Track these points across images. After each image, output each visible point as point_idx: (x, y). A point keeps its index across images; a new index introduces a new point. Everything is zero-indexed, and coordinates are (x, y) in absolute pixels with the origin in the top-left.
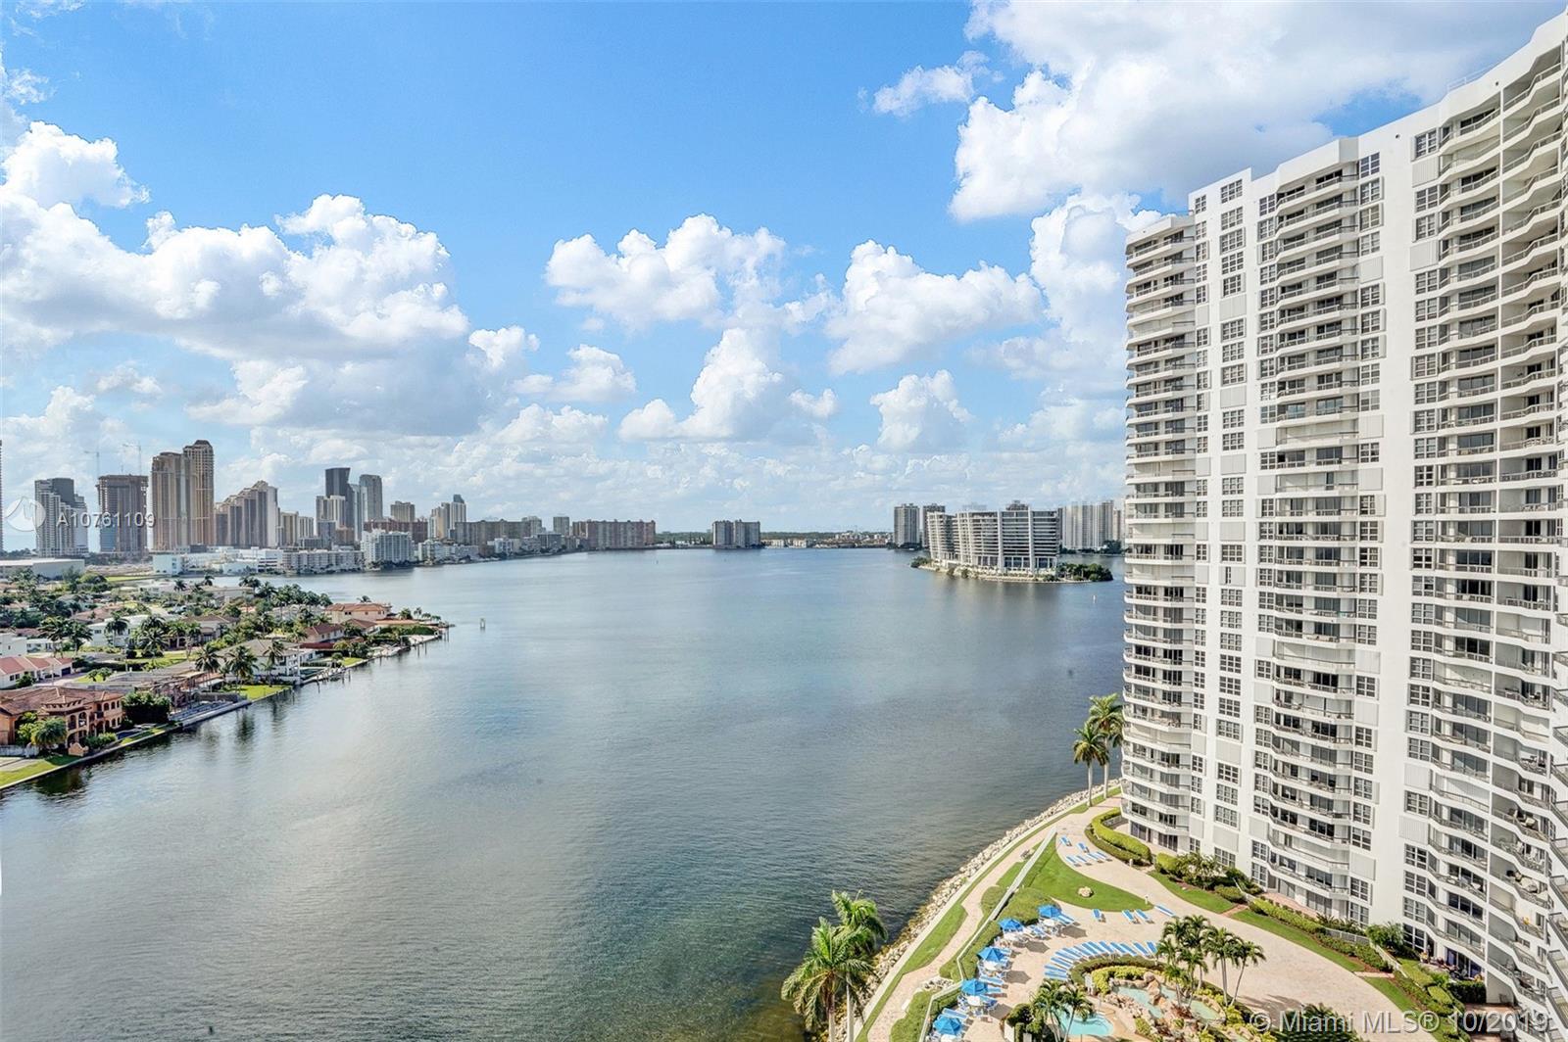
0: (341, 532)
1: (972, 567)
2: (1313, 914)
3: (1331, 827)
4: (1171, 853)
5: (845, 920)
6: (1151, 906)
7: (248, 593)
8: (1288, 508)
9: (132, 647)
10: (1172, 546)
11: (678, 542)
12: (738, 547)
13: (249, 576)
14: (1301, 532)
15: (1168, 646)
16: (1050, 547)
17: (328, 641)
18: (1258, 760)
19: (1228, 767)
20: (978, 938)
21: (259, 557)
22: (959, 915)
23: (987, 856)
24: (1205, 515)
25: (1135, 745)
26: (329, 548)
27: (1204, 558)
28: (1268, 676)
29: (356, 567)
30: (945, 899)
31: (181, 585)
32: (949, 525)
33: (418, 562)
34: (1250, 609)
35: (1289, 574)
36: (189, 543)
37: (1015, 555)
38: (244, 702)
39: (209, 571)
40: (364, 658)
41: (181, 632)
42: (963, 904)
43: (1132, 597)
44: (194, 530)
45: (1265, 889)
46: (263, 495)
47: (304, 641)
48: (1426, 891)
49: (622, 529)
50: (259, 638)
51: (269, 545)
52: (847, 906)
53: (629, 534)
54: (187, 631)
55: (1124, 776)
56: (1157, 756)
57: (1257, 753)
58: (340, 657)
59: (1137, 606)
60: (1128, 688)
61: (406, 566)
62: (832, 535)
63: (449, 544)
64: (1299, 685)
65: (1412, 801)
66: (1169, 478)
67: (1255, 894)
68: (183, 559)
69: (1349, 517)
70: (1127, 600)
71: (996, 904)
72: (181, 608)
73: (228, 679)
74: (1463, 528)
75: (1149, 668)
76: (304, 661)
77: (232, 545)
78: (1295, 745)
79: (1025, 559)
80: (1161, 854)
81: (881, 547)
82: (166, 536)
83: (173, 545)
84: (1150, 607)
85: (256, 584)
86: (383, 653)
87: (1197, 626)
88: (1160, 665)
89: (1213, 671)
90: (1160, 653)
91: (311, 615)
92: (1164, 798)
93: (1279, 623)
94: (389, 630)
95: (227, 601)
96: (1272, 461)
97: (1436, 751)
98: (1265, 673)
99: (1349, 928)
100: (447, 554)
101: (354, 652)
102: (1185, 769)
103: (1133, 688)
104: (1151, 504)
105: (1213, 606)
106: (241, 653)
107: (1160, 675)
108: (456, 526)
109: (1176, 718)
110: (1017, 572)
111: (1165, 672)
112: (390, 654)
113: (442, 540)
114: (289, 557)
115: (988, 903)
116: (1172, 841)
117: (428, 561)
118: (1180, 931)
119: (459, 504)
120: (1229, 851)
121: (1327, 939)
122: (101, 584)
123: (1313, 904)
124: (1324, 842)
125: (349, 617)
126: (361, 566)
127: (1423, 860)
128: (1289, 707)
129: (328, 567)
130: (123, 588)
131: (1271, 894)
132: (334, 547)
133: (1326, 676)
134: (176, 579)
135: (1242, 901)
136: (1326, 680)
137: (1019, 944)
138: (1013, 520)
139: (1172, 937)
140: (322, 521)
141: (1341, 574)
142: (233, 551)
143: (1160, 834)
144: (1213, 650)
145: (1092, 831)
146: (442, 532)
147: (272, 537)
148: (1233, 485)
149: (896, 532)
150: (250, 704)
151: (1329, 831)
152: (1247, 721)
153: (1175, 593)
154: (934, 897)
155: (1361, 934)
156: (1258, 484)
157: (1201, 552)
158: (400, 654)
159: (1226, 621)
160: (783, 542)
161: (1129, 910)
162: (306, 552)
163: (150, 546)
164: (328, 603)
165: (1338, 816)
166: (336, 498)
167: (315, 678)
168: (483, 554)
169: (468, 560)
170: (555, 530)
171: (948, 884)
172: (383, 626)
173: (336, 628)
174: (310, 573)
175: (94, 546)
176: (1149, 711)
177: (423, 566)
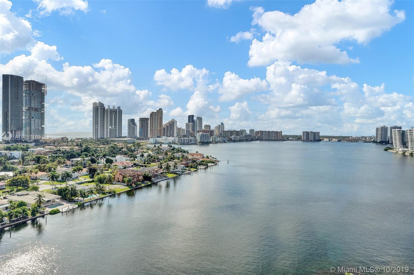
0: (192, 133)
7: (169, 149)
9: (145, 161)
11: (290, 138)
12: (311, 141)
13: (169, 144)
17: (187, 163)
21: (172, 139)
26: (189, 138)
29: (195, 143)
31: (155, 146)
32: (402, 133)
33: (211, 142)
36: (157, 135)
38: (168, 178)
39: (161, 143)
40: (197, 169)
41: (155, 158)
44: (158, 131)
46: (173, 123)
47: (182, 163)
49: (271, 134)
50: (172, 161)
51: (174, 136)
53: (273, 135)
54: (156, 158)
58: (190, 168)
61: (208, 143)
63: (219, 137)
68: (156, 139)
72: (155, 152)
73: (164, 171)
76: (182, 168)
77: (166, 136)
82: (152, 133)
83: (154, 136)
85: (171, 147)
86: (201, 168)
91: (184, 156)
94: (203, 161)
95: (165, 151)
100: (219, 140)
101: (194, 167)
106: (167, 165)
108: (221, 132)
112: (203, 168)
113: (217, 136)
114: (179, 140)
117: (214, 142)
119: (222, 125)
122: (139, 145)
125: (193, 157)
126: (196, 143)
129: (188, 143)
130: (144, 146)
132: (190, 137)
134: (154, 145)
140: (187, 130)
142: (167, 138)
146: (218, 133)
147: (175, 134)
149: (377, 137)
150: (169, 179)
158: (205, 168)
160: (328, 139)
162: (183, 138)
163: (149, 136)
164: (188, 153)
166: (191, 123)
167: (184, 173)
168: (228, 140)
169: (225, 142)
170: (250, 134)
172: (201, 160)
173: (190, 160)
174: (184, 144)
175: (138, 136)
177: (212, 143)
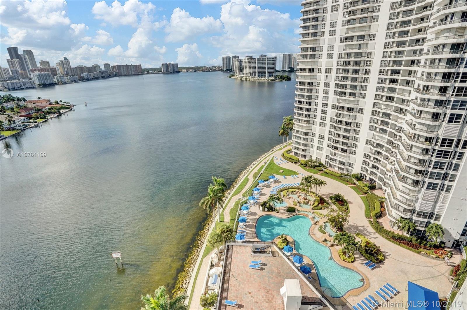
0: (22, 73)
1: (248, 77)
2: (339, 172)
3: (347, 150)
4: (305, 160)
5: (215, 184)
6: (298, 174)
8: (346, 56)
10: (311, 69)
11: (150, 72)
12: (171, 73)
14: (349, 64)
15: (307, 101)
16: (273, 70)
17: (29, 114)
18: (330, 133)
19: (321, 135)
20: (252, 186)
22: (247, 180)
23: (254, 164)
24: (321, 58)
25: (296, 130)
26: (19, 80)
27: (320, 73)
28: (335, 109)
29: (32, 86)
30: (243, 176)
32: (240, 62)
33: (56, 83)
34: (332, 89)
35: (344, 77)
37: (261, 73)
38: (4, 137)
40: (45, 119)
42: (248, 177)
43: (298, 85)
45: (328, 167)
47: (20, 114)
48: (367, 164)
49: (130, 68)
52: (216, 181)
53: (132, 70)
55: (293, 139)
56: (302, 133)
57: (330, 131)
58: (36, 119)
59: (299, 88)
60: (295, 114)
61: (52, 85)
62: (202, 67)
63: (66, 76)
64: (343, 111)
65: (368, 142)
66: (312, 46)
67: (325, 168)
69: (364, 59)
70: (296, 86)
71: (257, 176)
74: (395, 62)
75: (301, 107)
76: (22, 121)
78: (340, 128)
79: (265, 74)
80: (302, 160)
81: (218, 71)
84: (303, 88)
86: (52, 117)
87: (316, 94)
88: (305, 106)
89: (320, 108)
90: (305, 103)
91: (20, 105)
92: (304, 145)
93: (340, 93)
94: (52, 108)
96: (343, 40)
97: (376, 128)
98: (334, 108)
99: (347, 175)
100: (67, 80)
101: (41, 117)
102: (310, 136)
103: (297, 114)
104: (305, 55)
105: (321, 88)
107: (304, 109)
108: (67, 69)
109: (308, 122)
110: (262, 78)
111: (306, 108)
112: (54, 117)
113: (63, 75)
114: (3, 84)
115: (255, 176)
116: (305, 156)
117: (60, 83)
118: (306, 179)
119: (66, 61)
120: (320, 158)
121: (342, 178)
123: (339, 170)
124: (344, 154)
125: (35, 105)
126: (34, 86)
127: (368, 157)
128: (340, 118)
129: (20, 87)
131: (330, 168)
132: (21, 79)
133: (351, 108)
135: (322, 170)
136: (350, 109)
137: (263, 186)
138: (261, 61)
139: (304, 181)
140: (12, 69)
141: (359, 77)
143: (302, 155)
144: (320, 101)
145: (283, 155)
146: (62, 72)
148: (331, 48)
149: (223, 66)
150: (6, 138)
151: (346, 151)
152: (328, 122)
153: (310, 84)
154: (240, 176)
155: (350, 176)
156: (339, 47)
157: (319, 71)
158: (58, 116)
159: (325, 92)
160: (186, 70)
161: (293, 175)
162: (9, 81)
164: (25, 100)
165: (349, 147)
166: (16, 60)
167: (29, 127)
168: (80, 79)
169: (75, 82)
170: (105, 69)
171: (243, 172)
172: (49, 107)
173: (31, 109)
174: (14, 89)
176: (301, 120)
177: (59, 85)
